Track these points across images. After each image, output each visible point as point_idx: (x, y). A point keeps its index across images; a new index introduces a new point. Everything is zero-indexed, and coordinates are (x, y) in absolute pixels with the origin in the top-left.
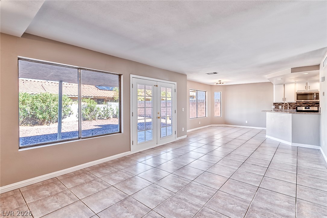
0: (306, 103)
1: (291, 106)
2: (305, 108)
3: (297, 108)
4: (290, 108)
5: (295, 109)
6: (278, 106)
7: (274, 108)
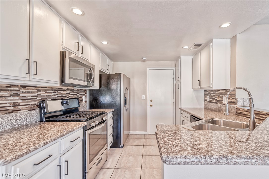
2: (62, 104)
4: (19, 107)
5: (35, 110)
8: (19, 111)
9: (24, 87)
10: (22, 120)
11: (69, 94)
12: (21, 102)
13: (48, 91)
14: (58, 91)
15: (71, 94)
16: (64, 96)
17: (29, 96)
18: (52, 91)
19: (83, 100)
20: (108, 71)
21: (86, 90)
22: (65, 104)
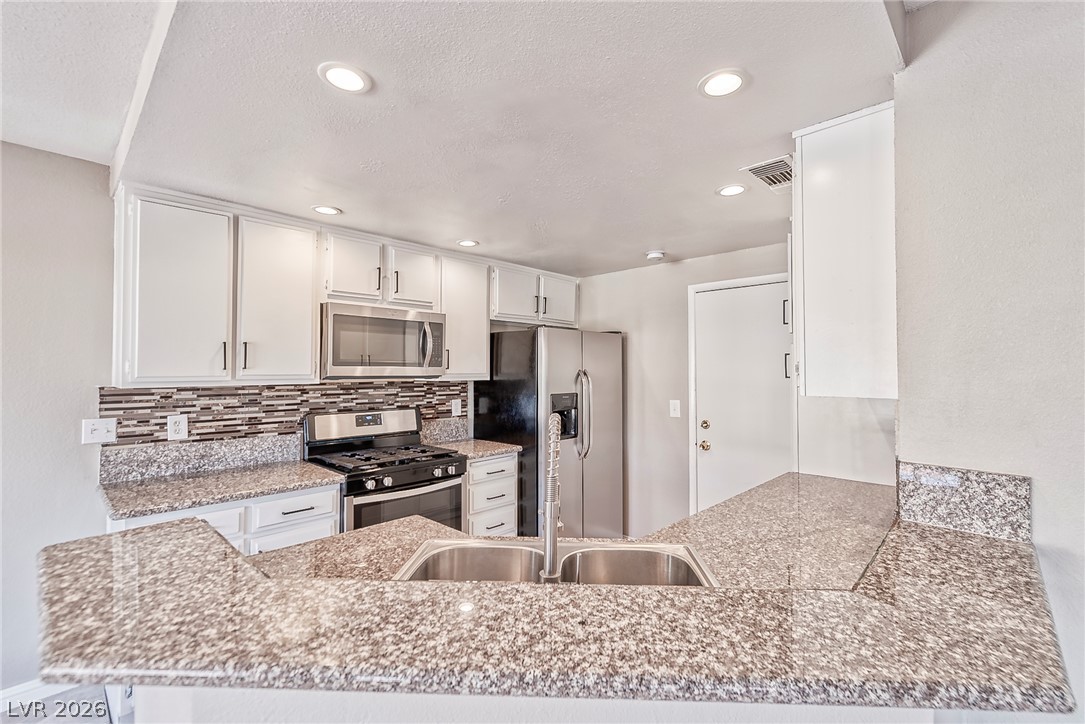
0: (357, 387)
1: (270, 410)
2: (360, 422)
3: (306, 423)
4: (260, 426)
5: (294, 433)
6: (153, 421)
7: (113, 439)
8: (259, 435)
9: (270, 388)
10: (263, 453)
11: (397, 395)
12: (264, 418)
13: (328, 392)
14: (359, 391)
15: (402, 397)
16: (377, 400)
17: (282, 405)
18: (341, 392)
19: (449, 411)
20: (541, 315)
21: (466, 383)
22: (369, 423)
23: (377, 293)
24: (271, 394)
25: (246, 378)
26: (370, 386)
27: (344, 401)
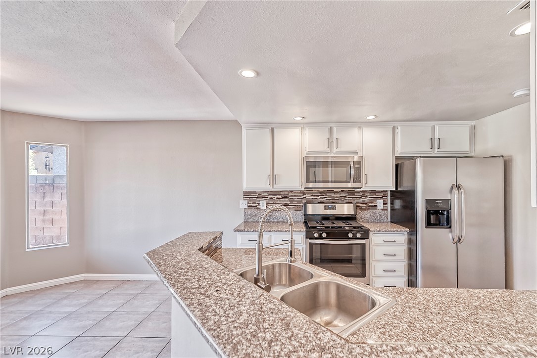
0: (326, 192)
1: (292, 201)
2: (326, 208)
3: (304, 207)
4: (288, 207)
5: (300, 210)
6: (257, 202)
7: (247, 207)
9: (292, 192)
11: (345, 196)
12: (290, 203)
13: (314, 194)
14: (328, 194)
15: (348, 197)
16: (336, 199)
17: (296, 199)
18: (320, 194)
19: (376, 206)
20: (436, 150)
21: (386, 191)
22: (330, 209)
23: (328, 149)
24: (292, 194)
25: (277, 188)
26: (332, 192)
27: (321, 198)
